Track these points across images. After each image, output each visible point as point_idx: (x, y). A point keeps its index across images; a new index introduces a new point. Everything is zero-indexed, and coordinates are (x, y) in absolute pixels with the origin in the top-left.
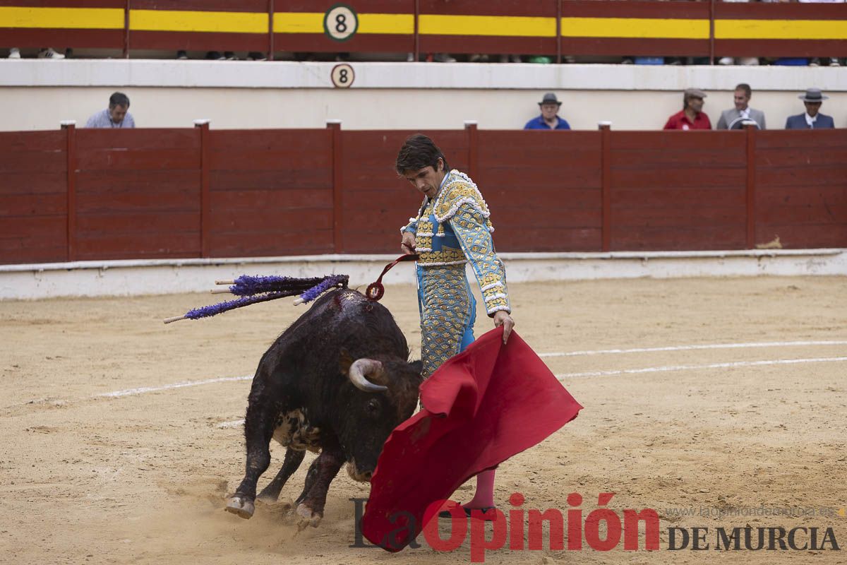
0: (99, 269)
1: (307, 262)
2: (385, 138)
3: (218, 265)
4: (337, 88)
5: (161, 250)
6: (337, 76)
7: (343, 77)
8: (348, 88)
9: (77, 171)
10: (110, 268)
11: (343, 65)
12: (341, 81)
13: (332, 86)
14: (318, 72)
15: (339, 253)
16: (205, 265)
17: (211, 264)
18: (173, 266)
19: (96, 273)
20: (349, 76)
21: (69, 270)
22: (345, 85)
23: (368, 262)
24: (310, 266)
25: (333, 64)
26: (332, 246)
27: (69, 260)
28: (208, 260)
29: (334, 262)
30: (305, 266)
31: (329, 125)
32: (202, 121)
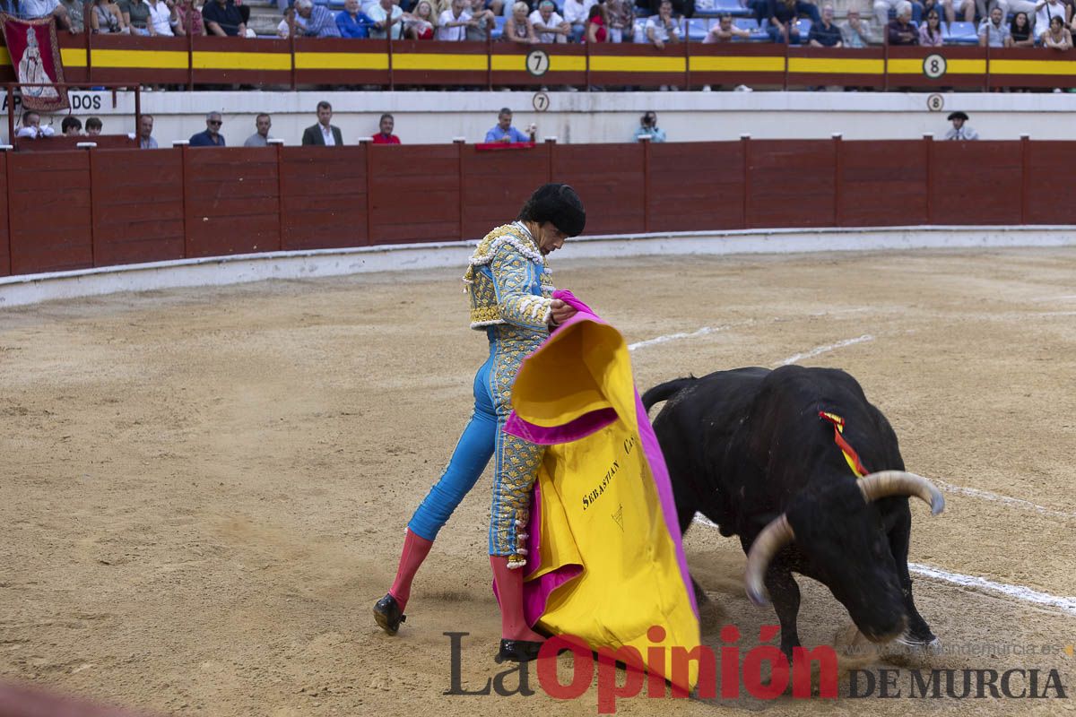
0: (766, 234)
1: (908, 231)
2: (964, 146)
3: (847, 232)
4: (931, 111)
5: (808, 222)
6: (931, 103)
7: (936, 104)
8: (940, 111)
9: (751, 168)
10: (773, 234)
11: (935, 95)
12: (935, 106)
13: (927, 109)
14: (919, 100)
15: (932, 224)
16: (838, 232)
17: (842, 232)
18: (816, 233)
19: (763, 237)
20: (940, 103)
21: (746, 235)
22: (937, 109)
23: (951, 231)
24: (911, 233)
25: (928, 95)
26: (926, 219)
27: (745, 228)
28: (840, 229)
29: (927, 230)
30: (907, 234)
31: (925, 137)
32: (837, 134)
